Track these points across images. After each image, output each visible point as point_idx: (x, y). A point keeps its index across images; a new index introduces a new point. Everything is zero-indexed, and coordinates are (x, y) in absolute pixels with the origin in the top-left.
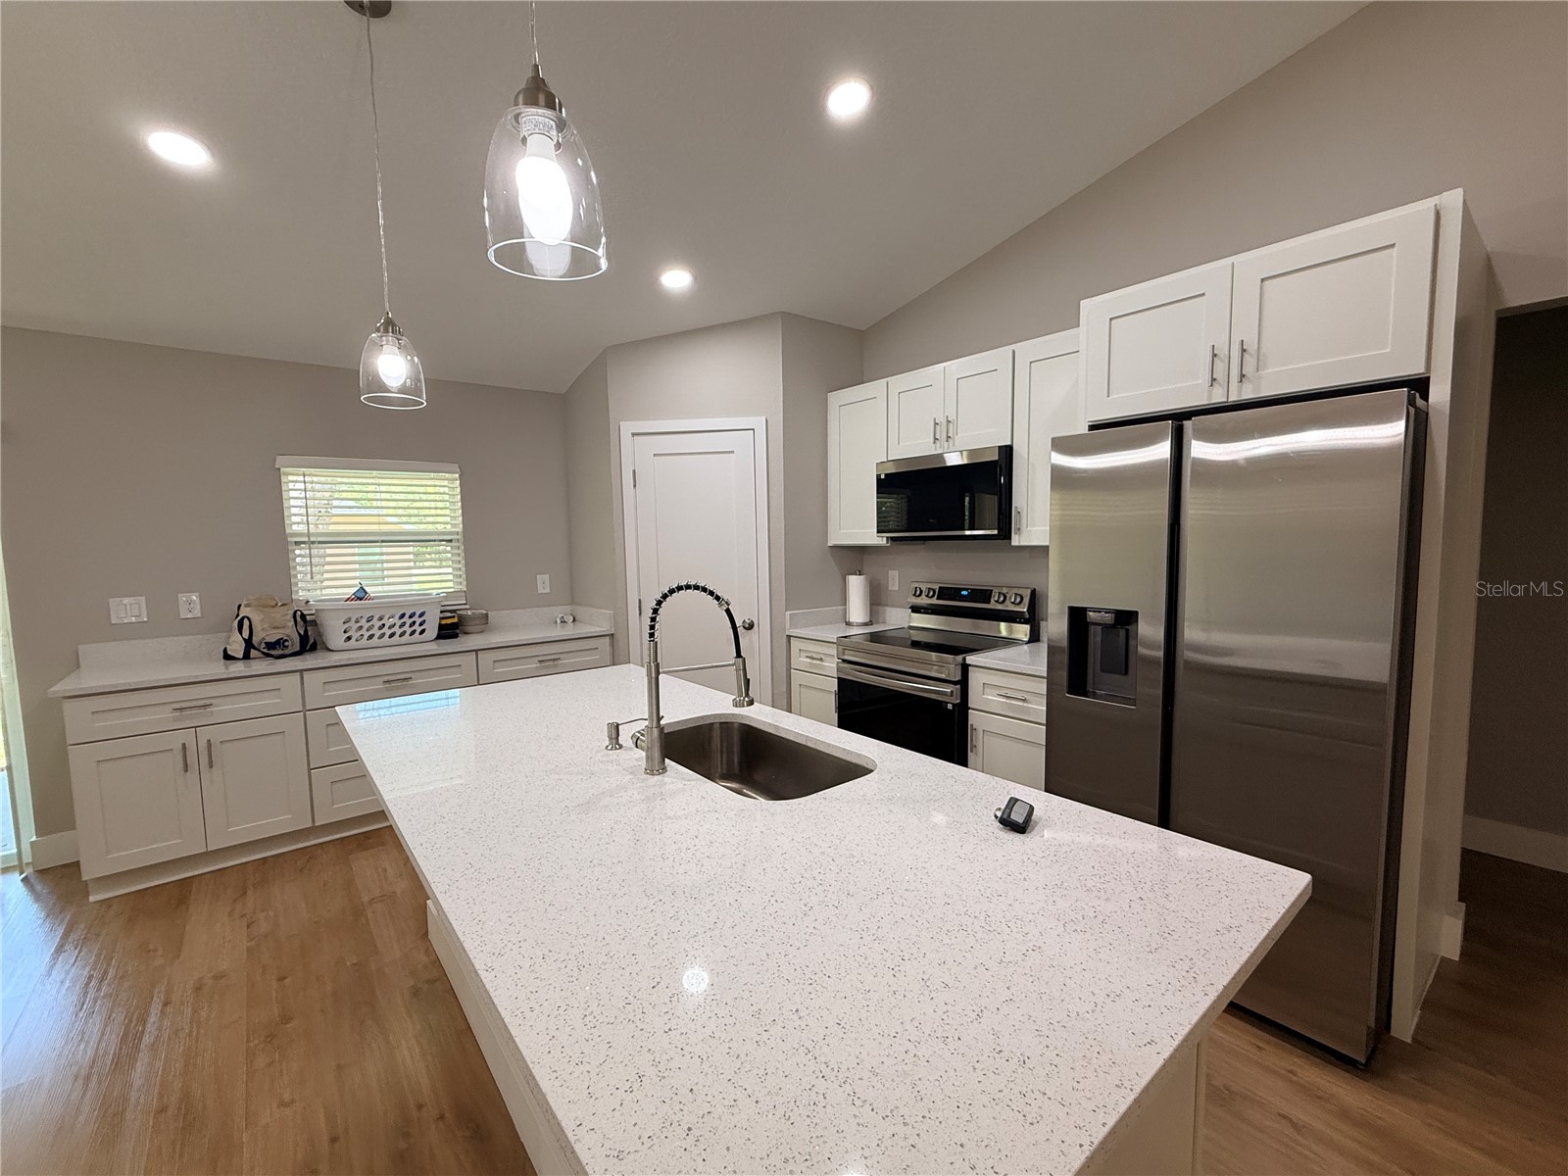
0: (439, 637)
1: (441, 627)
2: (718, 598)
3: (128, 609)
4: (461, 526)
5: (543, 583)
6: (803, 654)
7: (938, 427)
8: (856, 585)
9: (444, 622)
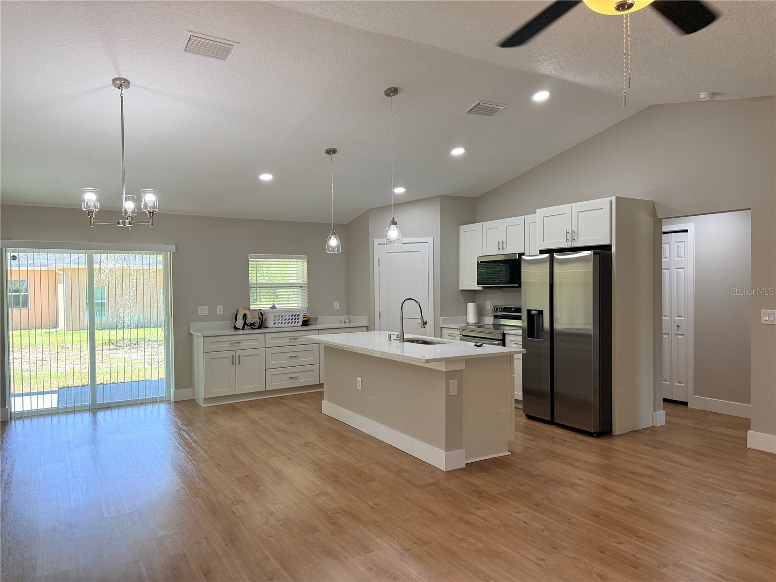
1: (304, 321)
2: (417, 302)
3: (203, 311)
4: (307, 281)
5: (336, 305)
6: (447, 335)
7: (500, 244)
8: (471, 306)
9: (304, 319)
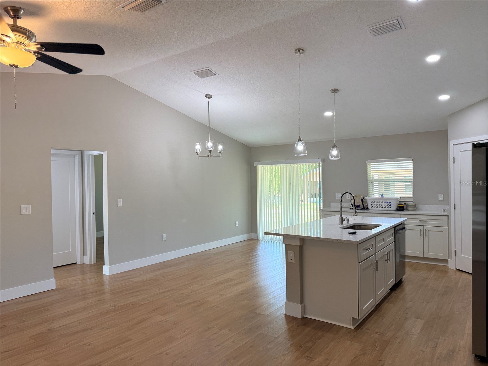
0: (397, 210)
